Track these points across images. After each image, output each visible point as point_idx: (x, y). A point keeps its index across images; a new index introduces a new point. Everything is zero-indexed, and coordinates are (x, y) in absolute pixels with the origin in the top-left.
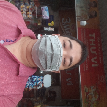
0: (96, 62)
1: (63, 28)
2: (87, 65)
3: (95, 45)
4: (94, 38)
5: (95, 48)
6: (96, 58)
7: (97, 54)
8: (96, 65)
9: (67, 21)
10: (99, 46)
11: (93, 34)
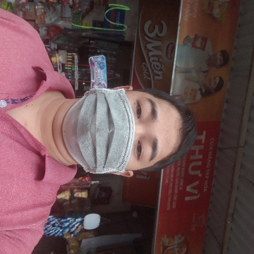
0: (196, 192)
1: (146, 47)
2: (175, 198)
3: (201, 157)
4: (203, 142)
5: (199, 163)
6: (197, 183)
7: (200, 175)
8: (195, 198)
9: (156, 30)
10: (210, 157)
11: (202, 134)
